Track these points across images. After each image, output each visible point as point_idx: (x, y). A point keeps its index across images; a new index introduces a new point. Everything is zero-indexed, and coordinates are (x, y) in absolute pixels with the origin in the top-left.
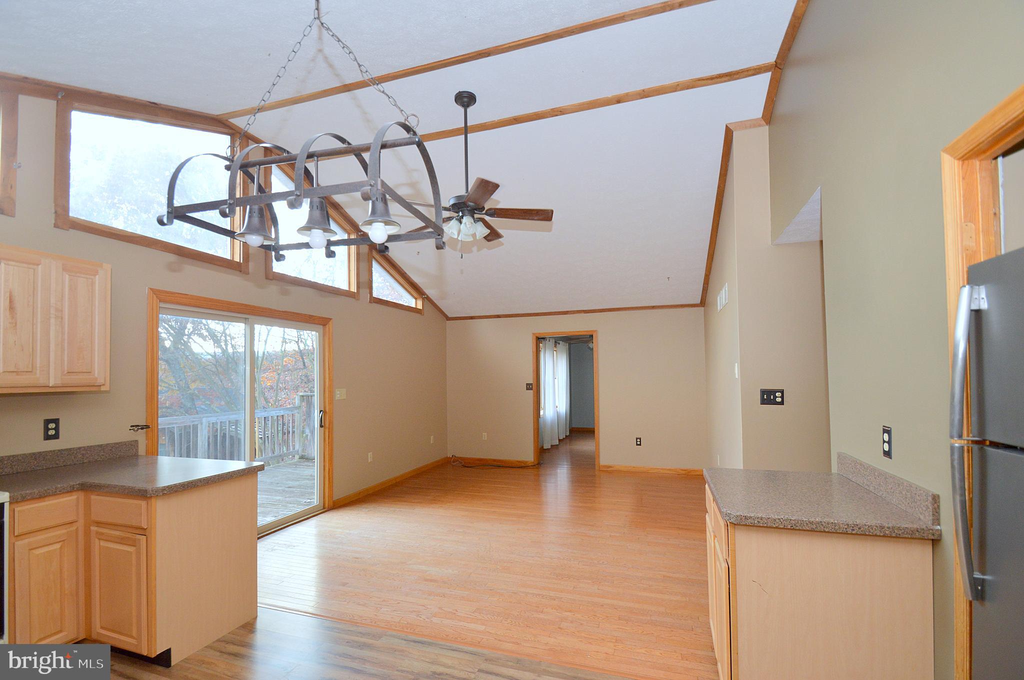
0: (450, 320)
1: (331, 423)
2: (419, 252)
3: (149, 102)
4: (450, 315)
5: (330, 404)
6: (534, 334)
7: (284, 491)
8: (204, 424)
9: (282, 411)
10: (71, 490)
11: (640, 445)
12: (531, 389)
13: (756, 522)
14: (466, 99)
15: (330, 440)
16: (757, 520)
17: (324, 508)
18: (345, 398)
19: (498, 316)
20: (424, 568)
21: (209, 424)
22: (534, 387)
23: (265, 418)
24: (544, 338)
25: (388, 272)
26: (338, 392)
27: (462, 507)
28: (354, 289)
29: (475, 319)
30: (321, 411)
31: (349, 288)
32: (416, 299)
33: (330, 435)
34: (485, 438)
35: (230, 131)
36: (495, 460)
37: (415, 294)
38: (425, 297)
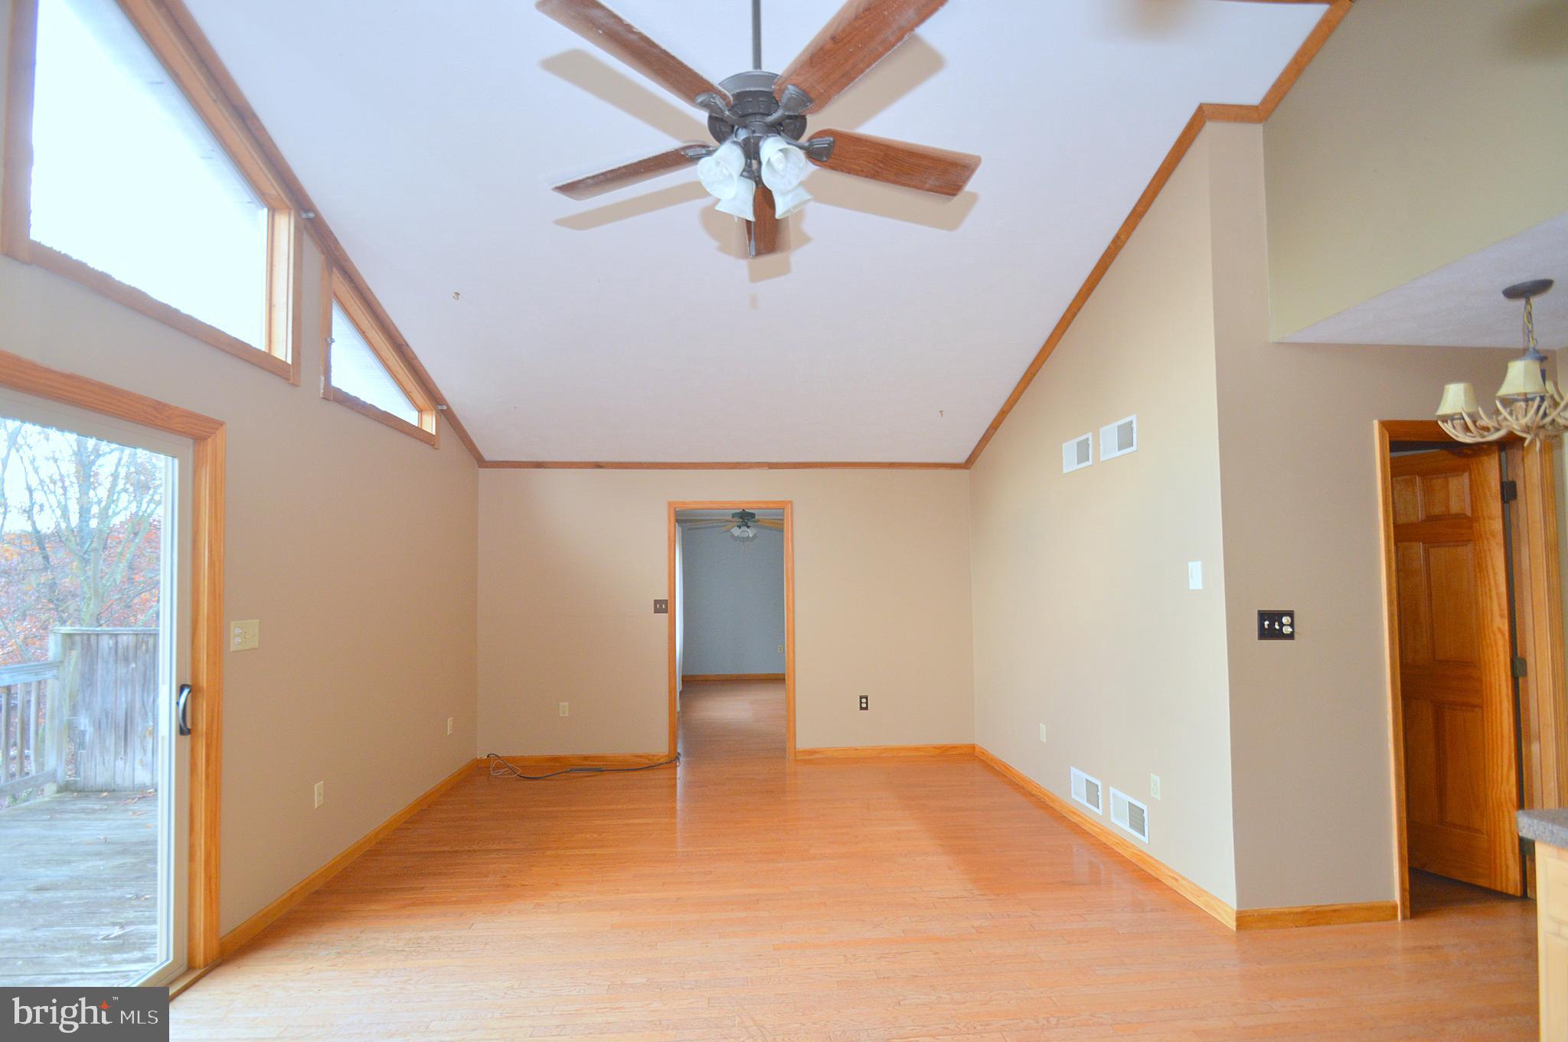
0: (486, 467)
1: (215, 718)
4: (486, 455)
5: (212, 664)
6: (670, 504)
11: (866, 708)
15: (211, 769)
17: (191, 969)
18: (256, 646)
19: (598, 465)
22: (670, 607)
26: (238, 631)
28: (283, 355)
30: (181, 689)
31: (271, 351)
32: (421, 411)
33: (213, 754)
34: (564, 713)
36: (586, 758)
37: (421, 400)
38: (442, 410)
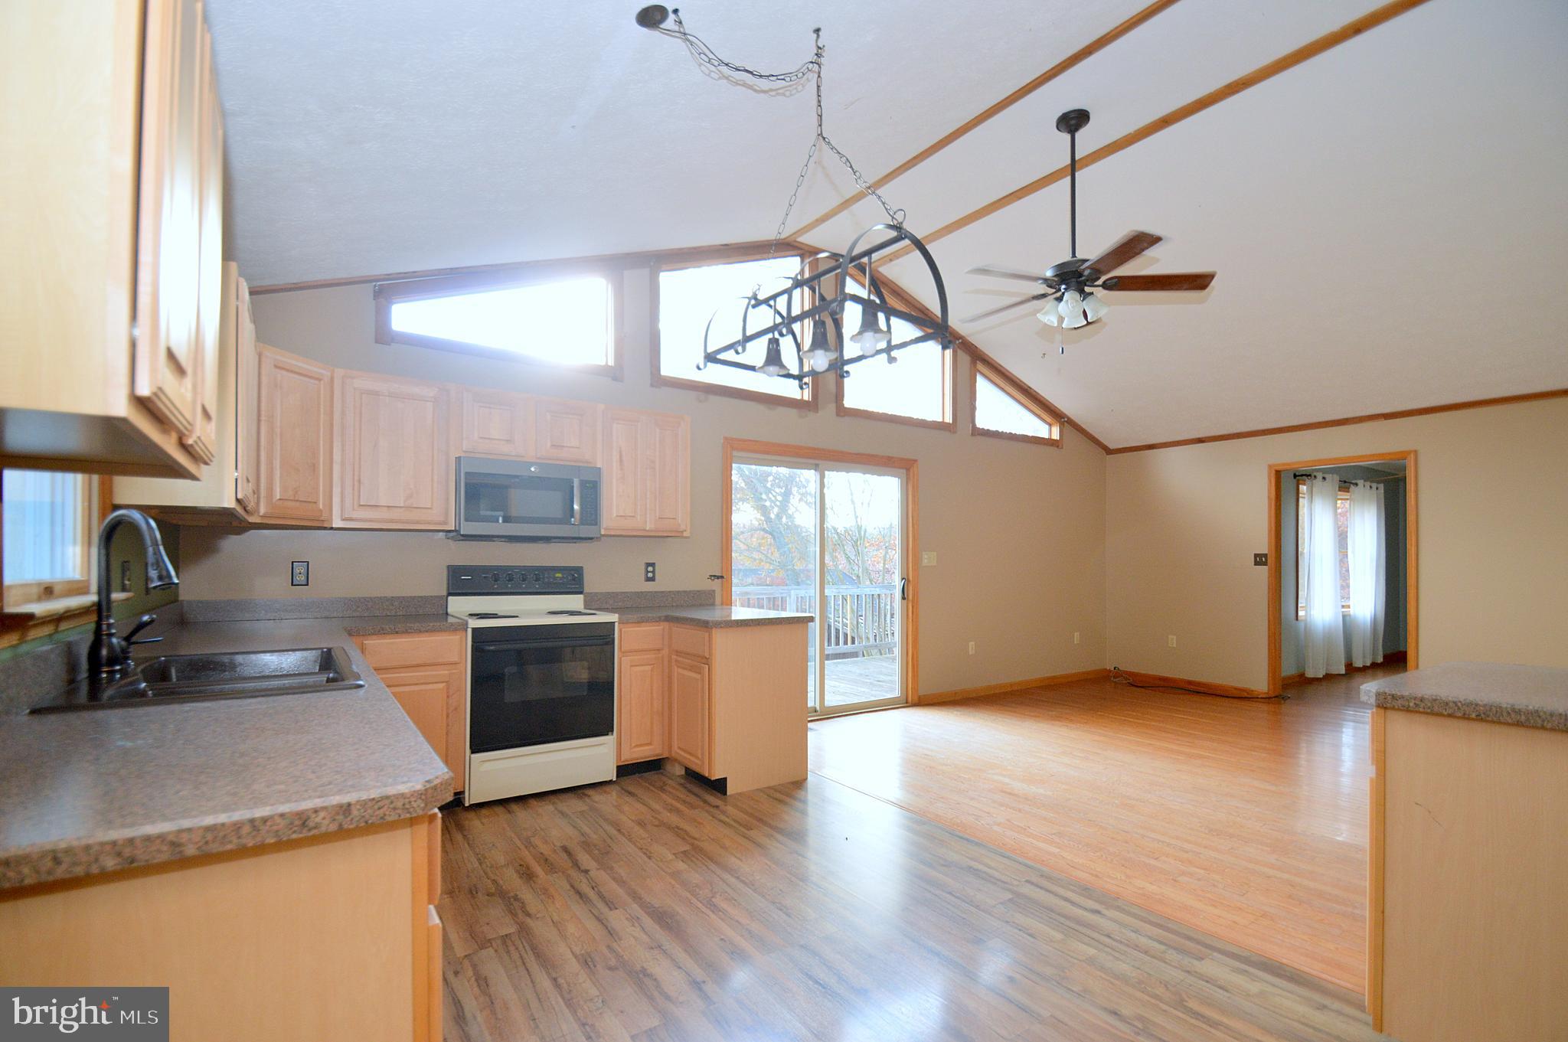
0: (1112, 453)
1: (916, 594)
2: (1044, 354)
3: (722, 245)
4: (1112, 446)
5: (914, 570)
6: (1270, 467)
7: (871, 683)
8: (792, 597)
9: (877, 589)
10: (659, 620)
12: (1265, 564)
13: (1411, 704)
14: (1074, 121)
15: (914, 616)
16: (1413, 701)
17: (907, 703)
18: (935, 564)
19: (1200, 441)
20: (1007, 780)
21: (797, 598)
22: (1271, 560)
23: (858, 596)
24: (1308, 476)
25: (1002, 389)
26: (926, 556)
27: (1099, 731)
28: (949, 419)
29: (1156, 448)
30: (903, 579)
31: (943, 419)
32: (1050, 425)
33: (915, 610)
34: (1172, 644)
35: (799, 252)
36: (1191, 682)
37: (1049, 419)
38: (1065, 421)
